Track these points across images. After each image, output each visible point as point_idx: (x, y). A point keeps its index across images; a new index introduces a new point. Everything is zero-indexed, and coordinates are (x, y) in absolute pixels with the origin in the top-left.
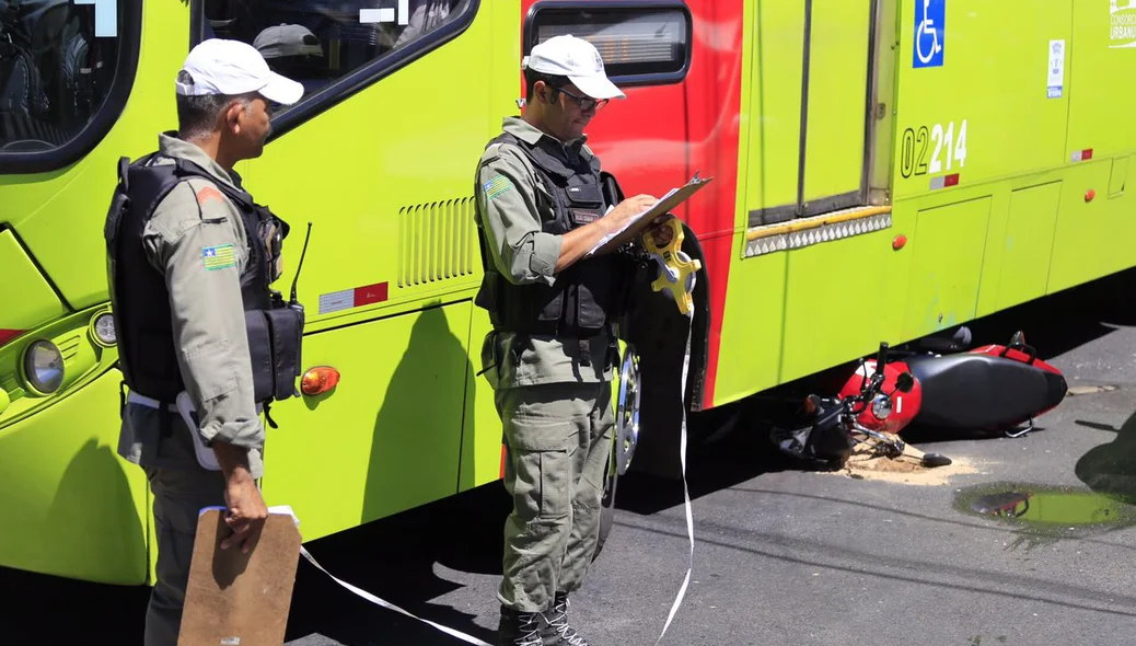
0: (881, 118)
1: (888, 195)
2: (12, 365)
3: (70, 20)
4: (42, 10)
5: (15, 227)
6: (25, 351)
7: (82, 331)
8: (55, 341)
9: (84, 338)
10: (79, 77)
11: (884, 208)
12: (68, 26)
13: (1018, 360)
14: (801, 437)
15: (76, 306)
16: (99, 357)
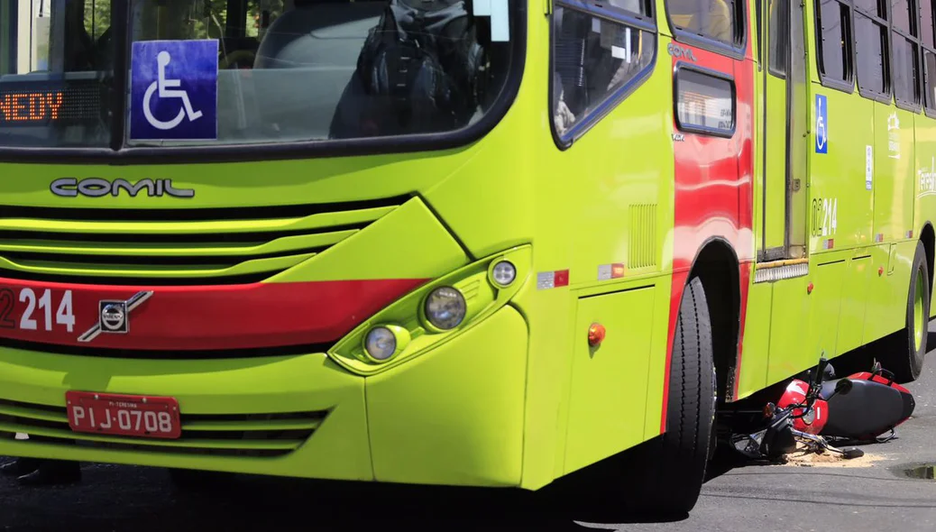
0: (797, 191)
1: (805, 250)
2: (414, 310)
3: (468, 28)
4: (444, 22)
5: (424, 194)
6: (424, 300)
7: (482, 275)
8: (457, 285)
9: (484, 281)
10: (477, 72)
11: (803, 259)
12: (466, 34)
13: (881, 382)
14: (759, 439)
15: (477, 256)
16: (495, 297)
